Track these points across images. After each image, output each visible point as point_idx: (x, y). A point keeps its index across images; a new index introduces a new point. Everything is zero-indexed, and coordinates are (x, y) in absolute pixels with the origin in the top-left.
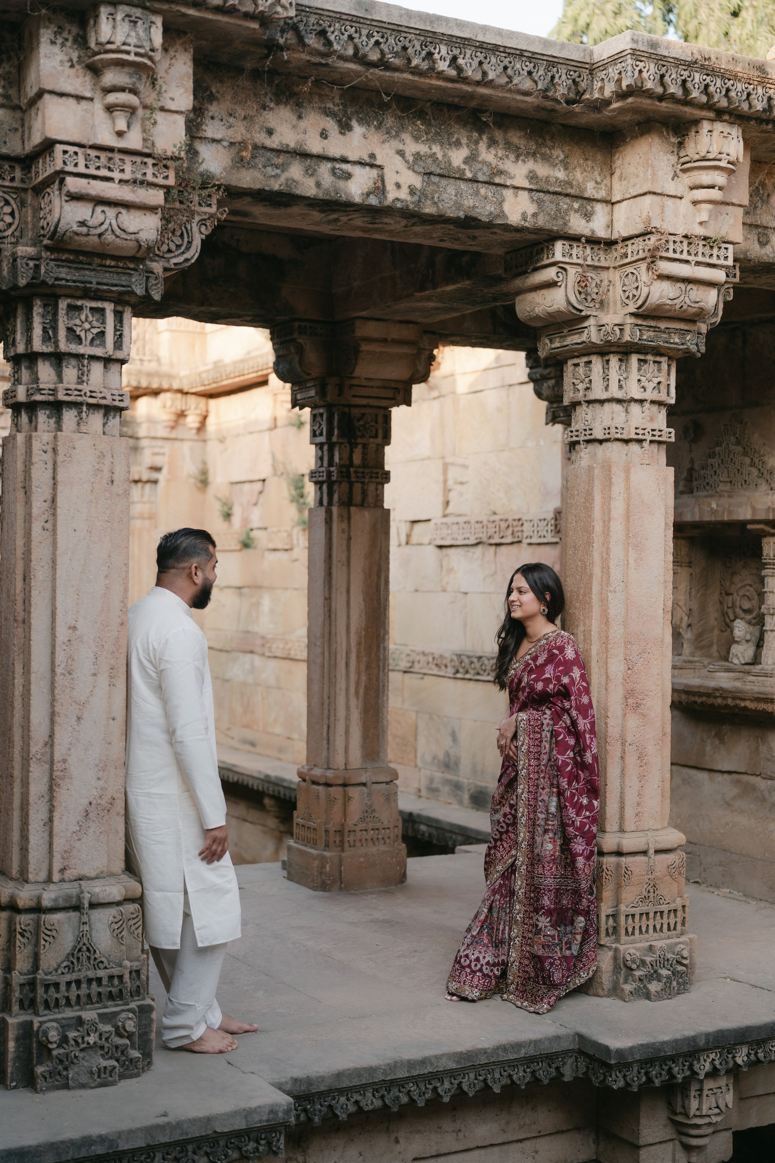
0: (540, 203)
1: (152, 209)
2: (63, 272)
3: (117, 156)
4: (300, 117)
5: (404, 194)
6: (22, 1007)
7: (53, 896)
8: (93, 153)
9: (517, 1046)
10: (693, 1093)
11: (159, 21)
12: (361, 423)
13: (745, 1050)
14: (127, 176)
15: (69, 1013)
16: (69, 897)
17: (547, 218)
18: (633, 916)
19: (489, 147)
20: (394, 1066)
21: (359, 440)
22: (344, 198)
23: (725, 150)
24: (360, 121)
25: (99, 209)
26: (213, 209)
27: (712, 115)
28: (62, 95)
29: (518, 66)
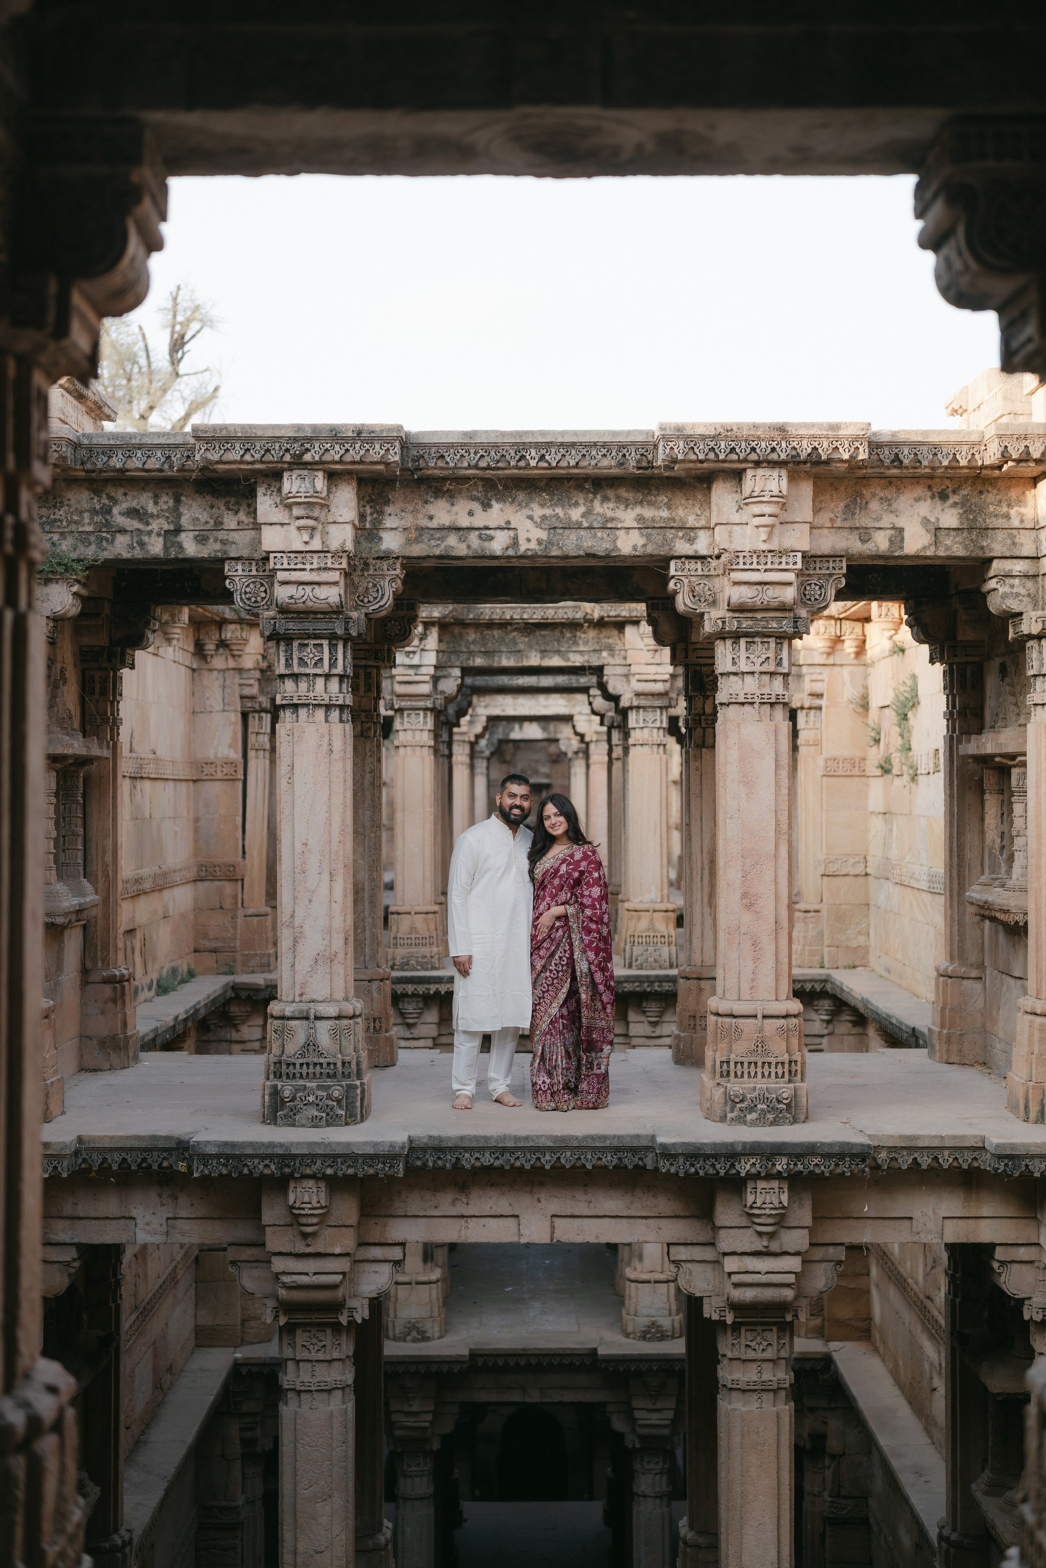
0: (648, 537)
1: (336, 583)
2: (291, 625)
3: (308, 555)
4: (453, 505)
5: (533, 545)
6: (275, 1077)
7: (292, 1009)
8: (292, 555)
9: (604, 1138)
10: (749, 1190)
11: (320, 474)
12: (711, 678)
13: (785, 1160)
14: (315, 566)
15: (301, 1082)
16: (301, 1011)
17: (655, 546)
18: (742, 1063)
19: (602, 502)
20: (504, 1138)
21: (708, 693)
22: (488, 553)
23: (767, 488)
24: (498, 501)
25: (301, 587)
26: (398, 571)
27: (751, 465)
28: (271, 524)
29: (594, 453)
